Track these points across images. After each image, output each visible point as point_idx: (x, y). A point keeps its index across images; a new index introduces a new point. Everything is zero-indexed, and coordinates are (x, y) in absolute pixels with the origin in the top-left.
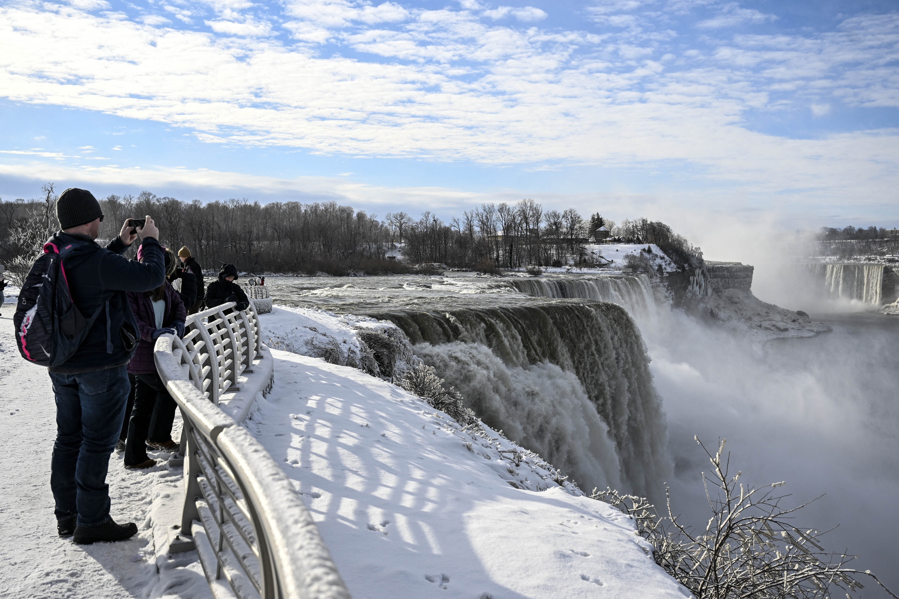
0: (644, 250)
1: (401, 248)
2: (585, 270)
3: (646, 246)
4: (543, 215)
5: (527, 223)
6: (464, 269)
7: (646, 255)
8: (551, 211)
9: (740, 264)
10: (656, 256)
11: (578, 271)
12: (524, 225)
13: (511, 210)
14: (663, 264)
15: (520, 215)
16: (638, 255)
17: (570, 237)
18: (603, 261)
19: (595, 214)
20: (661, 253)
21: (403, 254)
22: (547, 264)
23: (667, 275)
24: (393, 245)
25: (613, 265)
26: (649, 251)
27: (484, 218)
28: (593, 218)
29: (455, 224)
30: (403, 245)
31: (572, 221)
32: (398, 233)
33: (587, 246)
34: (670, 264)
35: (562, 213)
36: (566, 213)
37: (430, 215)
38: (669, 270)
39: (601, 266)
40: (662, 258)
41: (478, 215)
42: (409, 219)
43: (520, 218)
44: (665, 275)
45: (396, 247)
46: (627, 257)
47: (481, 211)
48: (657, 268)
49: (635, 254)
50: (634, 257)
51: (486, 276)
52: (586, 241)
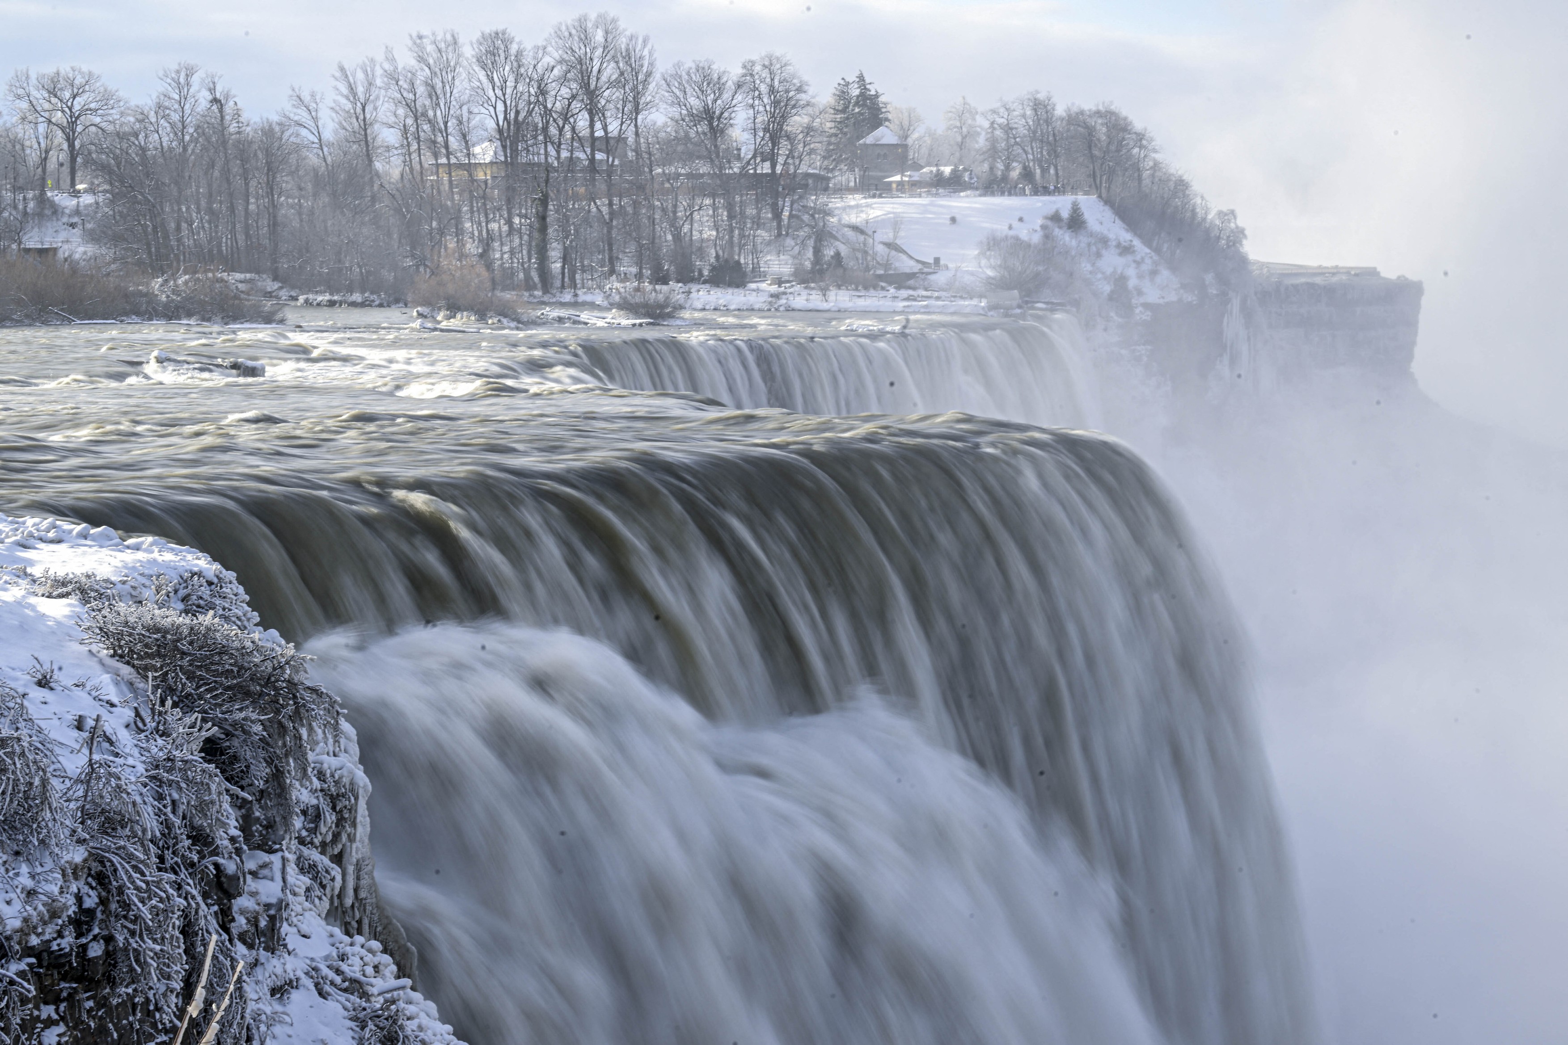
0: (1056, 218)
1: (77, 212)
2: (840, 298)
3: (1063, 203)
4: (657, 76)
5: (594, 111)
6: (357, 297)
7: (1065, 237)
8: (689, 64)
9: (1372, 273)
10: (1104, 241)
11: (815, 300)
12: (582, 121)
13: (528, 60)
14: (1131, 272)
15: (564, 80)
16: (1036, 238)
17: (766, 168)
18: (906, 265)
19: (852, 78)
20: (1118, 231)
21: (92, 237)
22: (687, 276)
23: (1147, 316)
24: (42, 200)
25: (940, 278)
26: (1076, 222)
27: (421, 90)
28: (842, 94)
29: (302, 115)
30: (87, 199)
31: (776, 103)
32: (59, 156)
33: (835, 203)
34: (1154, 273)
35: (735, 71)
36: (748, 68)
37: (195, 79)
38: (1152, 295)
39: (902, 280)
40: (1126, 250)
41: (393, 77)
42: (107, 98)
43: (565, 92)
44: (1141, 315)
45: (56, 211)
46: (993, 243)
47: (406, 60)
48: (1107, 288)
49: (1023, 233)
50: (1017, 245)
51: (454, 323)
52: (821, 184)
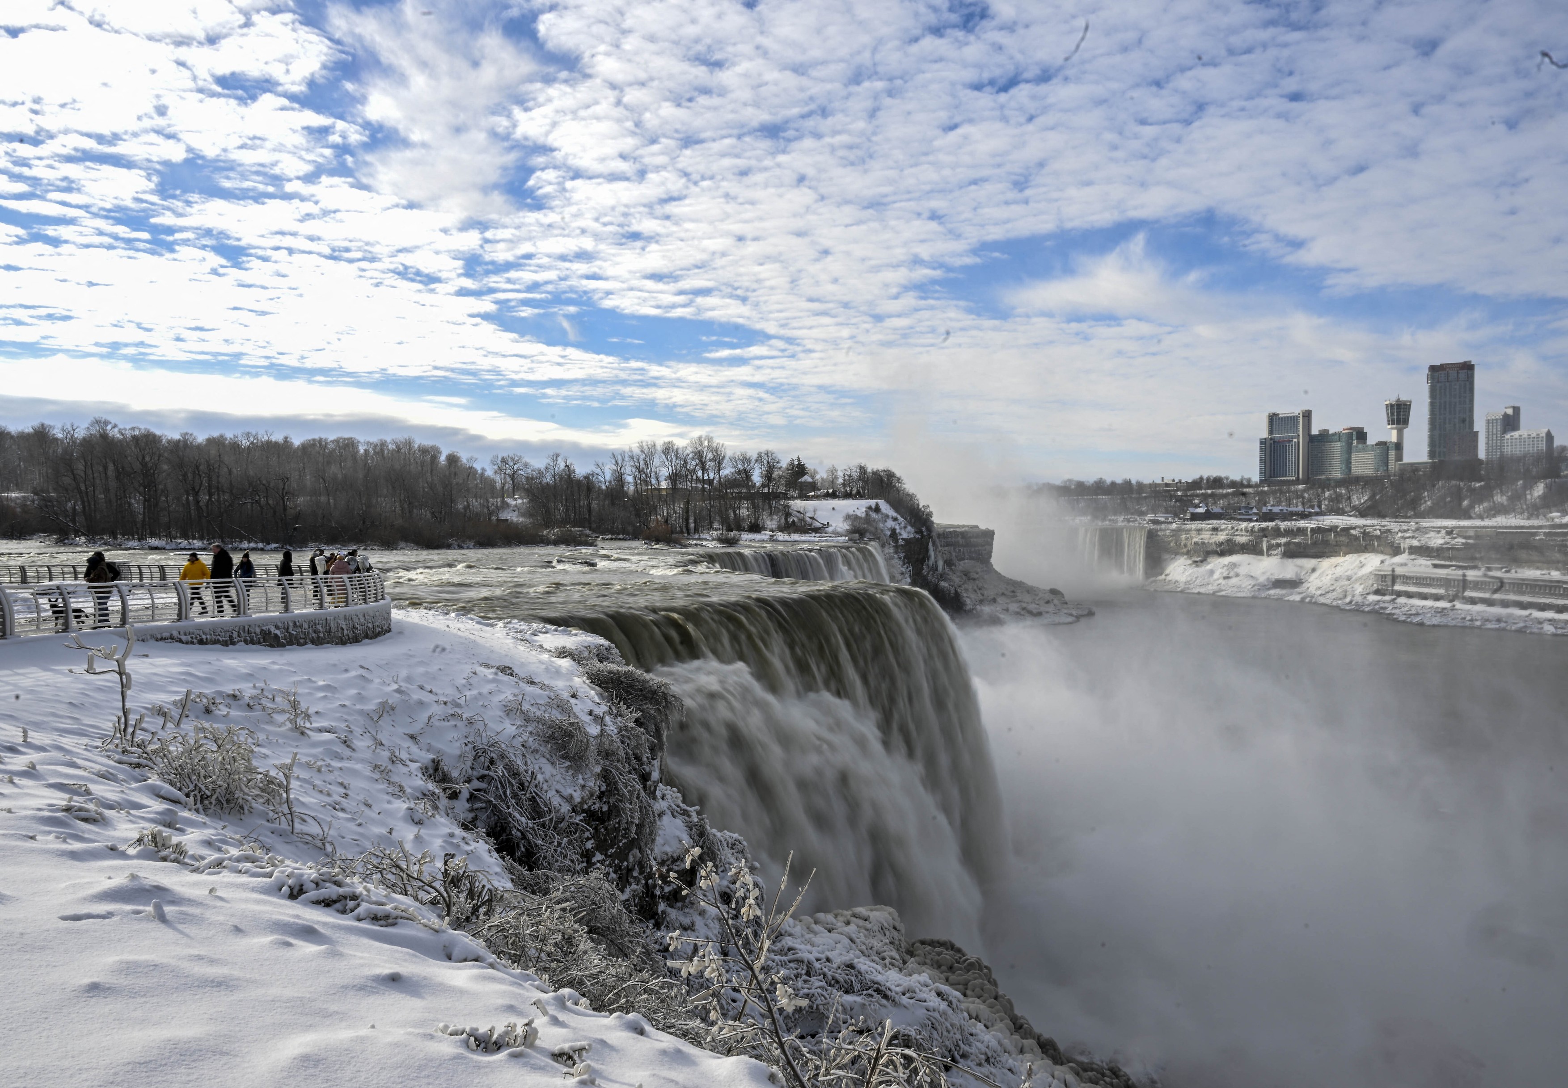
0: (870, 508)
1: (516, 506)
2: (796, 537)
3: (872, 502)
4: (727, 458)
5: (704, 469)
6: (621, 536)
7: (874, 515)
8: (738, 453)
9: (977, 527)
10: (887, 516)
11: (786, 537)
12: (700, 474)
13: (680, 452)
14: (897, 527)
15: (693, 459)
16: (864, 515)
17: (766, 490)
18: (817, 525)
19: (795, 458)
20: (892, 513)
21: (523, 515)
22: (740, 529)
23: (903, 543)
24: (503, 502)
25: (830, 529)
26: (877, 509)
27: (642, 462)
28: (792, 464)
29: (598, 471)
30: (519, 501)
31: (769, 467)
32: (509, 485)
33: (791, 503)
34: (905, 527)
35: (755, 456)
36: (760, 455)
37: (560, 459)
38: (905, 535)
39: (816, 530)
40: (895, 519)
41: (632, 457)
42: (526, 465)
43: (694, 463)
44: (901, 542)
45: (508, 505)
46: (848, 517)
47: (636, 451)
48: (889, 533)
49: (859, 513)
50: (857, 517)
51: (658, 546)
52: (786, 497)
